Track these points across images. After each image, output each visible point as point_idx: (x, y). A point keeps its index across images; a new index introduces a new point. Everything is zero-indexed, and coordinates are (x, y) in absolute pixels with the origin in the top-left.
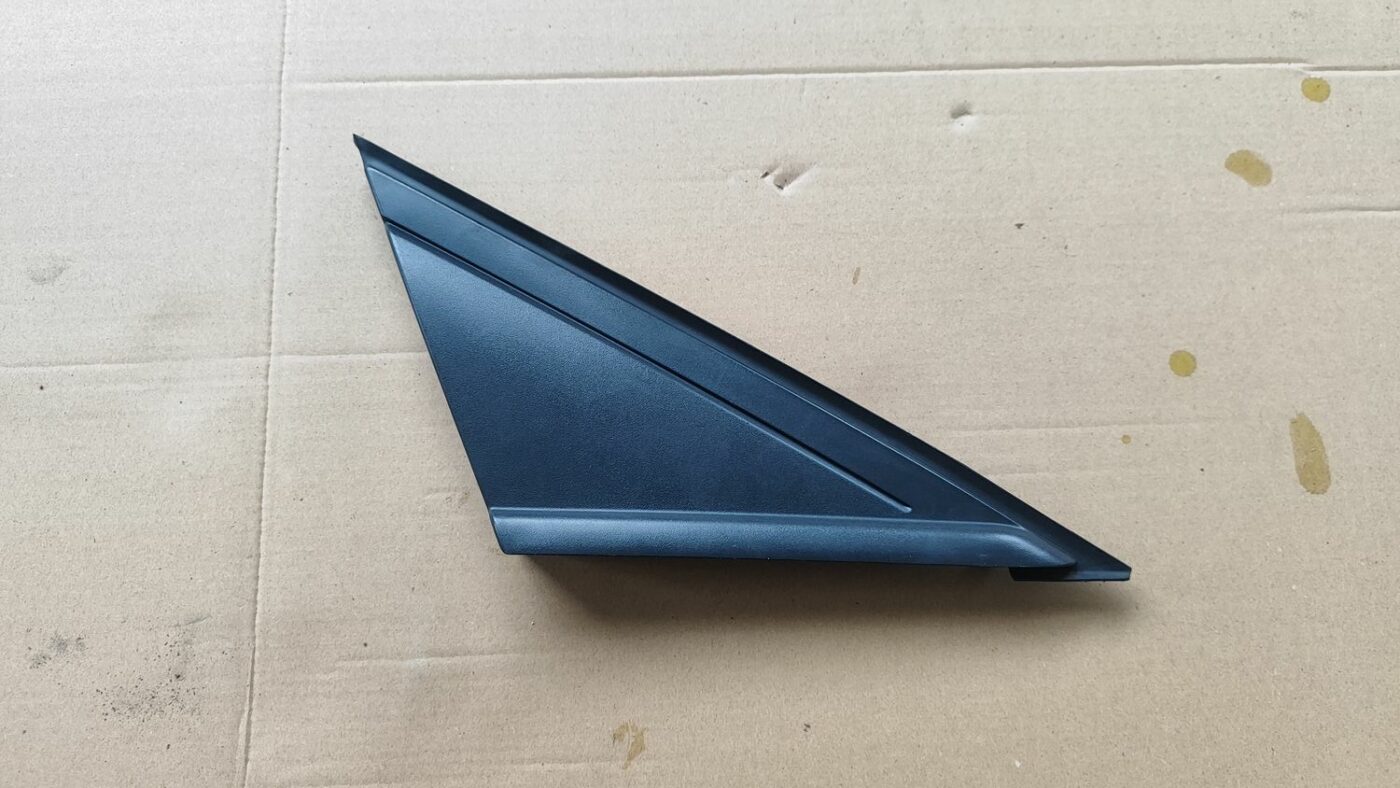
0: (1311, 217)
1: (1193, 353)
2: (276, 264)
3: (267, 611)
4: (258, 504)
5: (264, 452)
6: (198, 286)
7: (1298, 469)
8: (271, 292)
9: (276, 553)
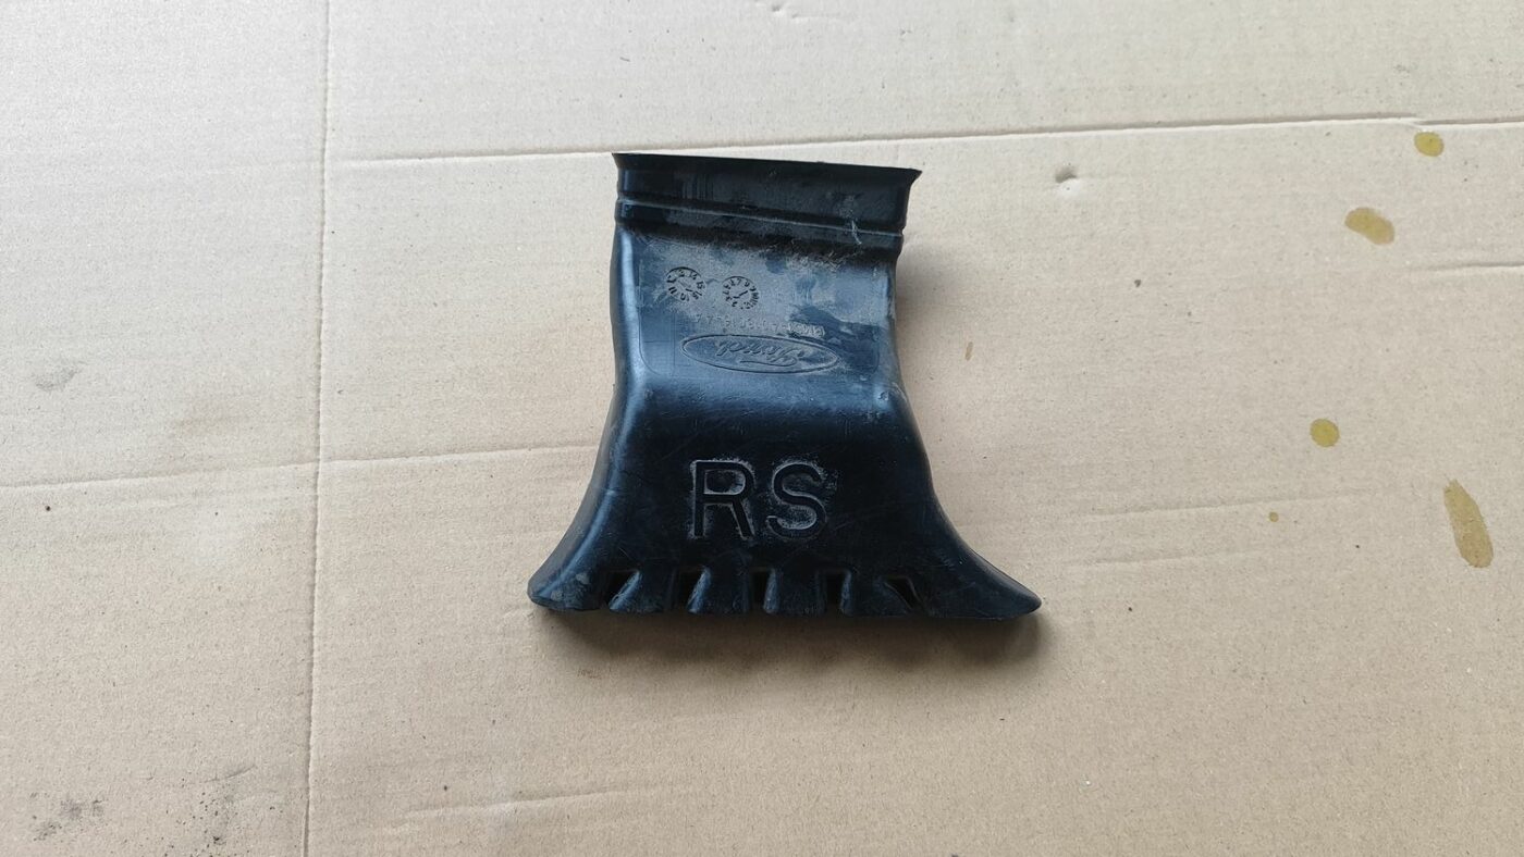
0: (1440, 274)
1: (1334, 422)
2: (323, 358)
3: (322, 755)
4: (307, 633)
5: (315, 572)
6: (233, 386)
7: (1457, 540)
8: (319, 391)
9: (332, 688)
